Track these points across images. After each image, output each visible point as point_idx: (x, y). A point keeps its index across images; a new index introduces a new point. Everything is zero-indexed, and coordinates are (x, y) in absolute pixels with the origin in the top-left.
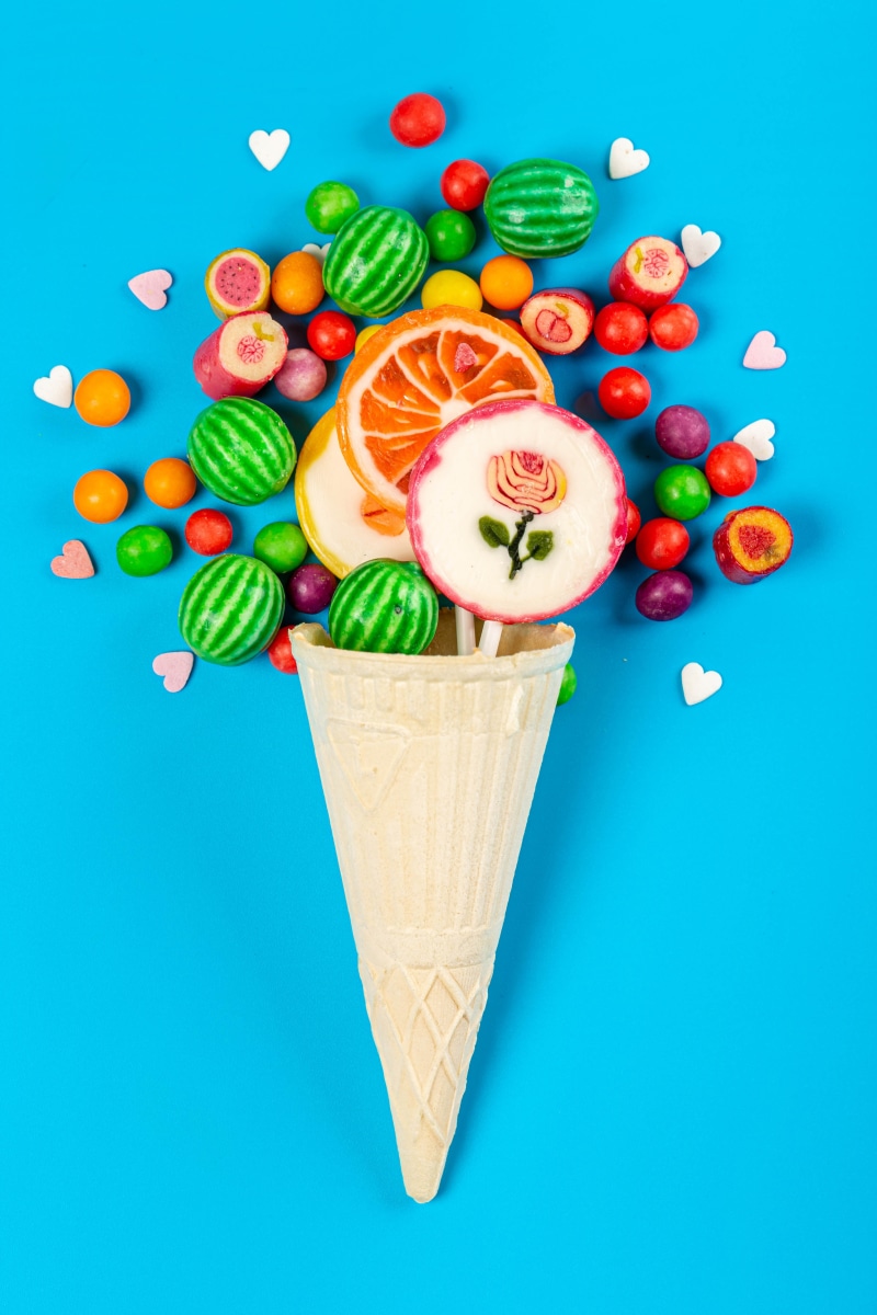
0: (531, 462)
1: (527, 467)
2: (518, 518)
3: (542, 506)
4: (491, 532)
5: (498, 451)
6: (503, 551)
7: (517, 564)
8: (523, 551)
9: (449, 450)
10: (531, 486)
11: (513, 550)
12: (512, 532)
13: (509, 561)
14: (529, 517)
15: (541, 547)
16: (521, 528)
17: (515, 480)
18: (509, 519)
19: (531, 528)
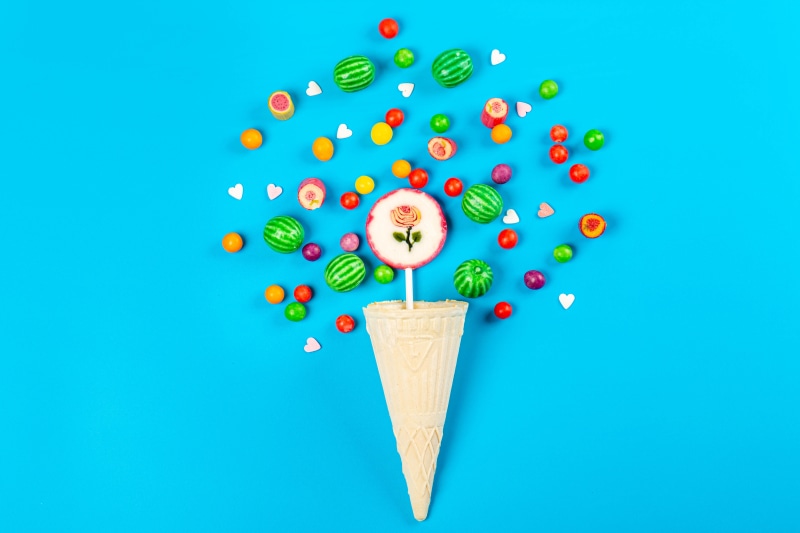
0: (406, 209)
1: (404, 211)
2: (406, 230)
3: (414, 223)
4: (399, 237)
5: (393, 208)
6: (404, 242)
7: (411, 246)
8: (411, 240)
9: (376, 213)
10: (408, 218)
11: (408, 241)
12: (406, 235)
13: (407, 245)
14: (410, 228)
15: (417, 237)
16: (408, 233)
17: (402, 217)
18: (403, 231)
19: (412, 232)
